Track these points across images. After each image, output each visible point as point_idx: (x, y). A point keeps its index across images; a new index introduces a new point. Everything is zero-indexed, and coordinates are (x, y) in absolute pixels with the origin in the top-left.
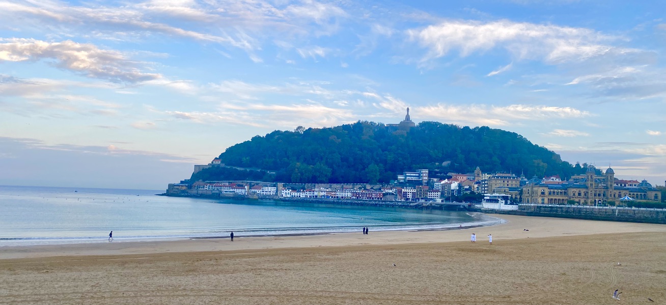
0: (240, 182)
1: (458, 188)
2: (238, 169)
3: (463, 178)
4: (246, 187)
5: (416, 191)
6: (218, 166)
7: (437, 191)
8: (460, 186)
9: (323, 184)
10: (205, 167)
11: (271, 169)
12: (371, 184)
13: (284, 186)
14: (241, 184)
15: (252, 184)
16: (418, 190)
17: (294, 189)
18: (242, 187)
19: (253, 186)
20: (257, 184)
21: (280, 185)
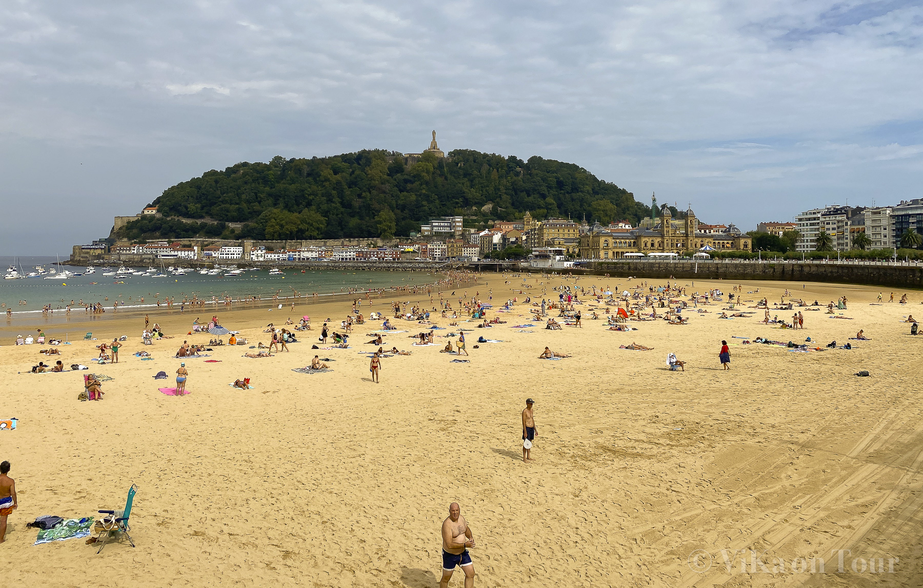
0: (185, 241)
1: (501, 241)
2: (184, 221)
3: (508, 227)
4: (195, 248)
5: (446, 247)
6: (152, 217)
7: (475, 246)
8: (504, 238)
9: (313, 241)
10: (132, 220)
11: (234, 220)
12: (383, 239)
13: (254, 246)
14: (188, 243)
15: (205, 243)
16: (450, 245)
17: (270, 250)
18: (189, 247)
19: (207, 245)
20: (212, 243)
21: (248, 243)
